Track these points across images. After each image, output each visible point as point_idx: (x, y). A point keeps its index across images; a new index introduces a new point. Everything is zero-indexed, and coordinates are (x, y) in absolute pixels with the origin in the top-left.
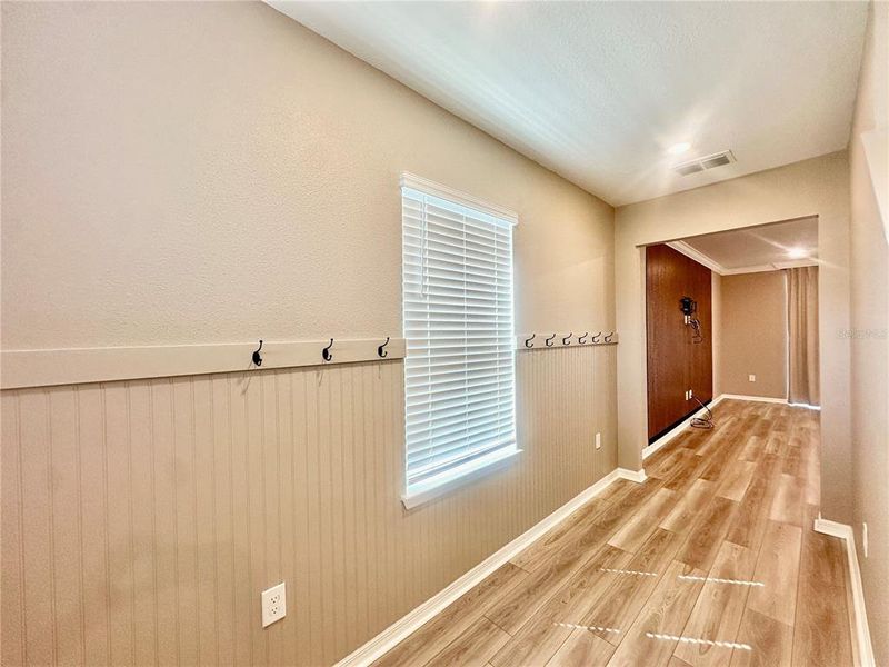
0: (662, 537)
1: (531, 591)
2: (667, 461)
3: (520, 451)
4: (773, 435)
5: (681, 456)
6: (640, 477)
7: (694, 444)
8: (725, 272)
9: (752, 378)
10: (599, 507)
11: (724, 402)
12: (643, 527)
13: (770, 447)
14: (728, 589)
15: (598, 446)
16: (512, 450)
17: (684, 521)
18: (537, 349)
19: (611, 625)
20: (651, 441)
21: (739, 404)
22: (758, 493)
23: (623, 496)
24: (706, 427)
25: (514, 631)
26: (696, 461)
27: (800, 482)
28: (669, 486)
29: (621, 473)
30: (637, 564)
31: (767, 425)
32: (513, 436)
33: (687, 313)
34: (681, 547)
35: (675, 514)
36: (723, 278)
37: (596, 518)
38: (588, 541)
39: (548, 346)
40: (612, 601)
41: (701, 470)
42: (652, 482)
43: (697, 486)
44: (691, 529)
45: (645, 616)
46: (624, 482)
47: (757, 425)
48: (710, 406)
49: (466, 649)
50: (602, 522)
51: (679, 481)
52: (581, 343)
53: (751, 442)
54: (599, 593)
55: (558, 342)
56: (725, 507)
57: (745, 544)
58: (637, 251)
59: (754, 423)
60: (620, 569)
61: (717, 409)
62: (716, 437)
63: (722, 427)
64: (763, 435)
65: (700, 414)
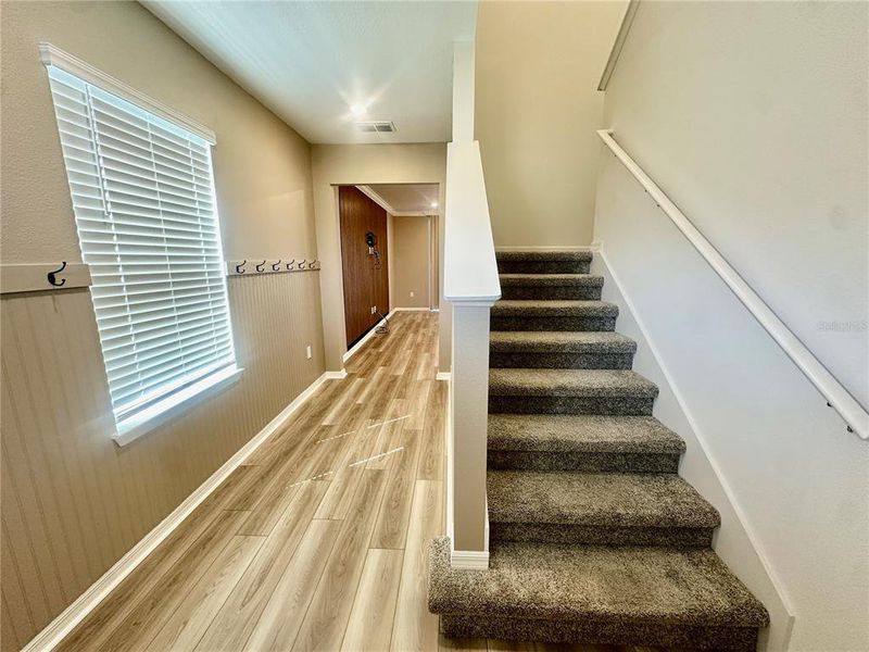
0: (358, 409)
1: (264, 477)
2: (360, 360)
3: (241, 369)
4: (422, 331)
5: (369, 354)
6: (343, 374)
7: (378, 345)
8: (395, 214)
9: (412, 294)
10: (313, 402)
11: (397, 313)
12: (346, 406)
13: (419, 339)
14: (394, 425)
15: (309, 356)
16: (233, 370)
17: (371, 395)
18: (248, 275)
19: (327, 471)
20: (349, 348)
21: (405, 314)
22: (412, 368)
23: (330, 390)
24: (385, 331)
25: (253, 508)
26: (379, 355)
27: (432, 356)
28: (361, 377)
29: (329, 375)
30: (343, 430)
31: (419, 325)
32: (232, 358)
33: (371, 245)
34: (370, 410)
35: (366, 391)
36: (395, 219)
37: (311, 412)
38: (306, 429)
39: (259, 272)
40: (327, 457)
41: (381, 362)
42: (351, 376)
43: (380, 370)
44: (375, 399)
45: (348, 457)
46: (332, 381)
47: (414, 326)
48: (388, 317)
49: (211, 538)
50: (315, 413)
51: (367, 372)
52: (289, 270)
53: (410, 337)
54: (318, 455)
55: (268, 268)
56: (395, 379)
57: (404, 398)
58: (331, 188)
59: (412, 325)
60: (333, 436)
61: (392, 318)
62: (391, 337)
63: (395, 330)
64: (416, 332)
65: (381, 324)
